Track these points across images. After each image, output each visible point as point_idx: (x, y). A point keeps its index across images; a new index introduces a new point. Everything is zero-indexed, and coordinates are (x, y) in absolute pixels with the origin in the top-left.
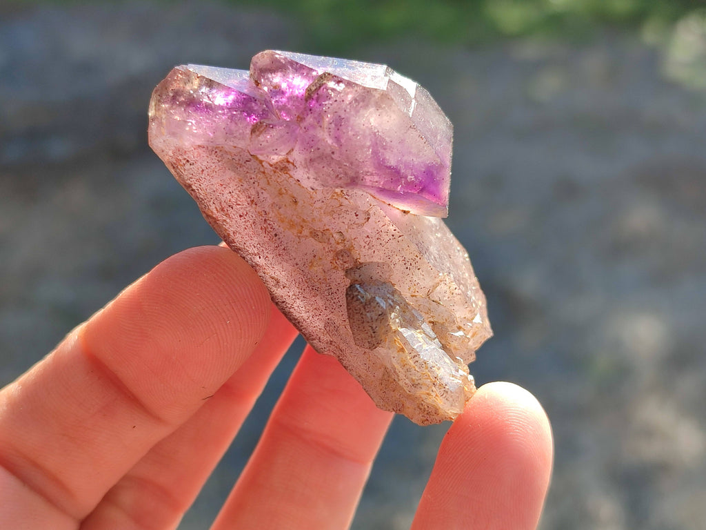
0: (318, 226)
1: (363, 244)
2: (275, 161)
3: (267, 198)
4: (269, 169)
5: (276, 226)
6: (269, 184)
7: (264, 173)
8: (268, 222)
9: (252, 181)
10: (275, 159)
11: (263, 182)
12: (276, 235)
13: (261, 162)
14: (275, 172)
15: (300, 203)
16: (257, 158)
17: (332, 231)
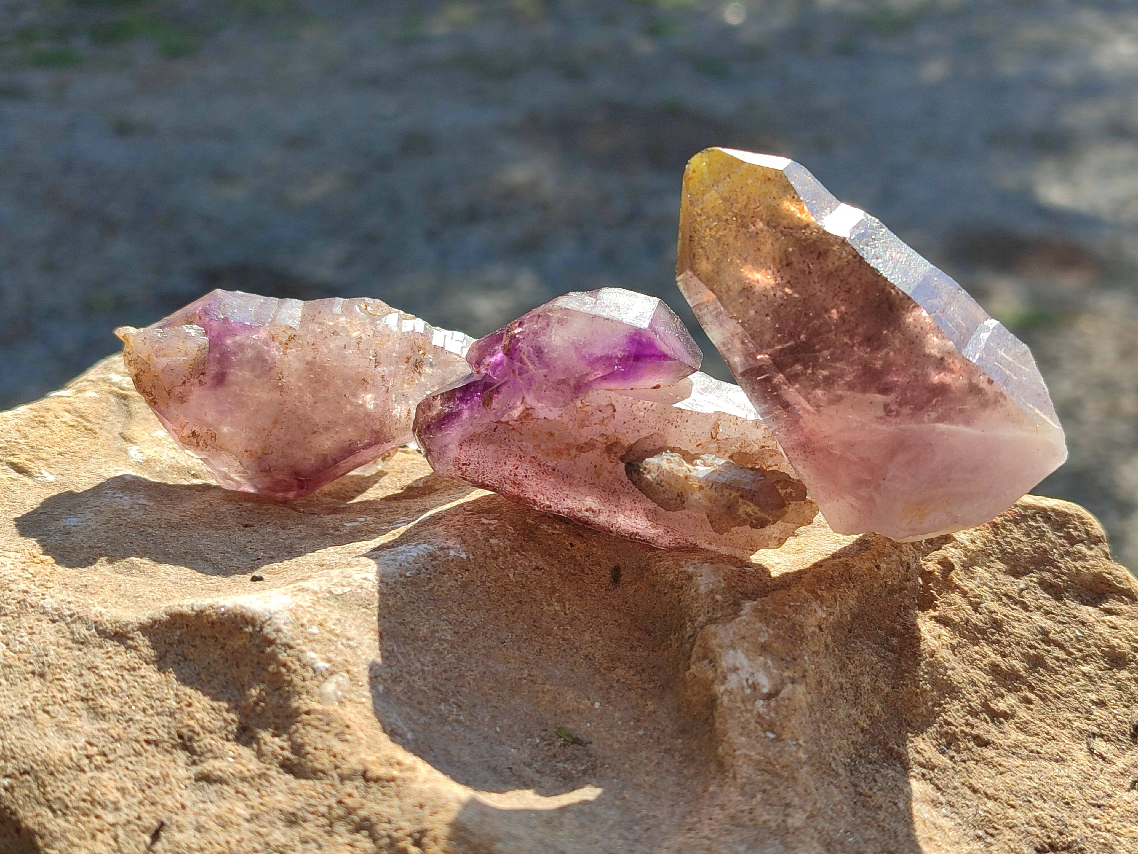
0: (582, 441)
1: (625, 431)
2: (517, 415)
3: (529, 446)
4: (516, 425)
5: (550, 464)
6: (521, 434)
7: (514, 429)
8: (542, 463)
9: (507, 441)
10: (516, 413)
11: (517, 437)
12: (554, 470)
13: (507, 423)
14: (522, 423)
15: (557, 433)
16: (502, 422)
17: (595, 438)
